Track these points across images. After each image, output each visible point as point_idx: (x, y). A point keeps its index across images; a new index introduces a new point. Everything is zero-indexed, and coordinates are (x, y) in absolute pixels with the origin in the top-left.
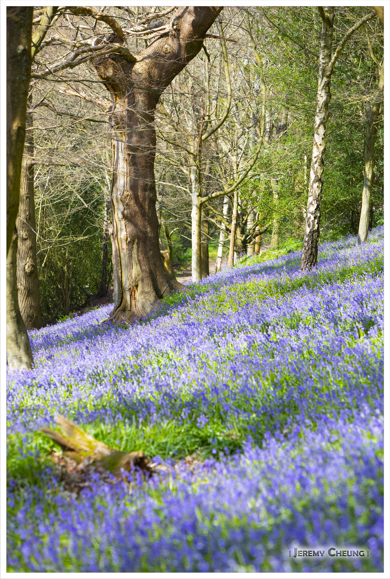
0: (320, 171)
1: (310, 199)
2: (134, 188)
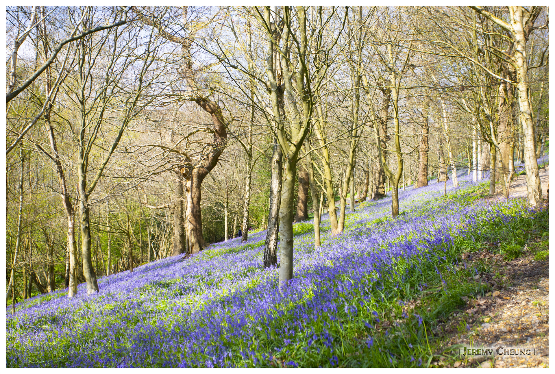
0: (247, 208)
1: (244, 218)
2: (193, 212)
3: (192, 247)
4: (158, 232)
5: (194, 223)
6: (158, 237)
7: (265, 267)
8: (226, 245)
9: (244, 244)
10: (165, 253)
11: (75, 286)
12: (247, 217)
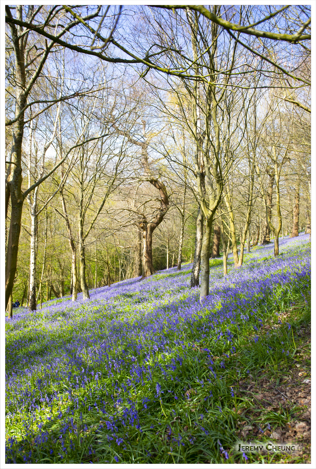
0: (181, 249)
1: (179, 255)
2: (147, 250)
3: (146, 272)
4: (125, 263)
5: (147, 257)
6: (125, 265)
7: (191, 287)
8: (167, 272)
9: (178, 272)
10: (130, 275)
11: (76, 294)
12: (181, 255)
